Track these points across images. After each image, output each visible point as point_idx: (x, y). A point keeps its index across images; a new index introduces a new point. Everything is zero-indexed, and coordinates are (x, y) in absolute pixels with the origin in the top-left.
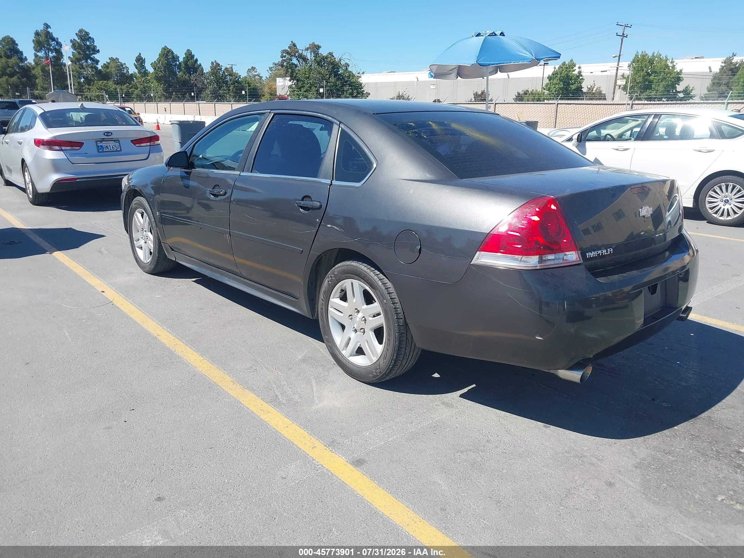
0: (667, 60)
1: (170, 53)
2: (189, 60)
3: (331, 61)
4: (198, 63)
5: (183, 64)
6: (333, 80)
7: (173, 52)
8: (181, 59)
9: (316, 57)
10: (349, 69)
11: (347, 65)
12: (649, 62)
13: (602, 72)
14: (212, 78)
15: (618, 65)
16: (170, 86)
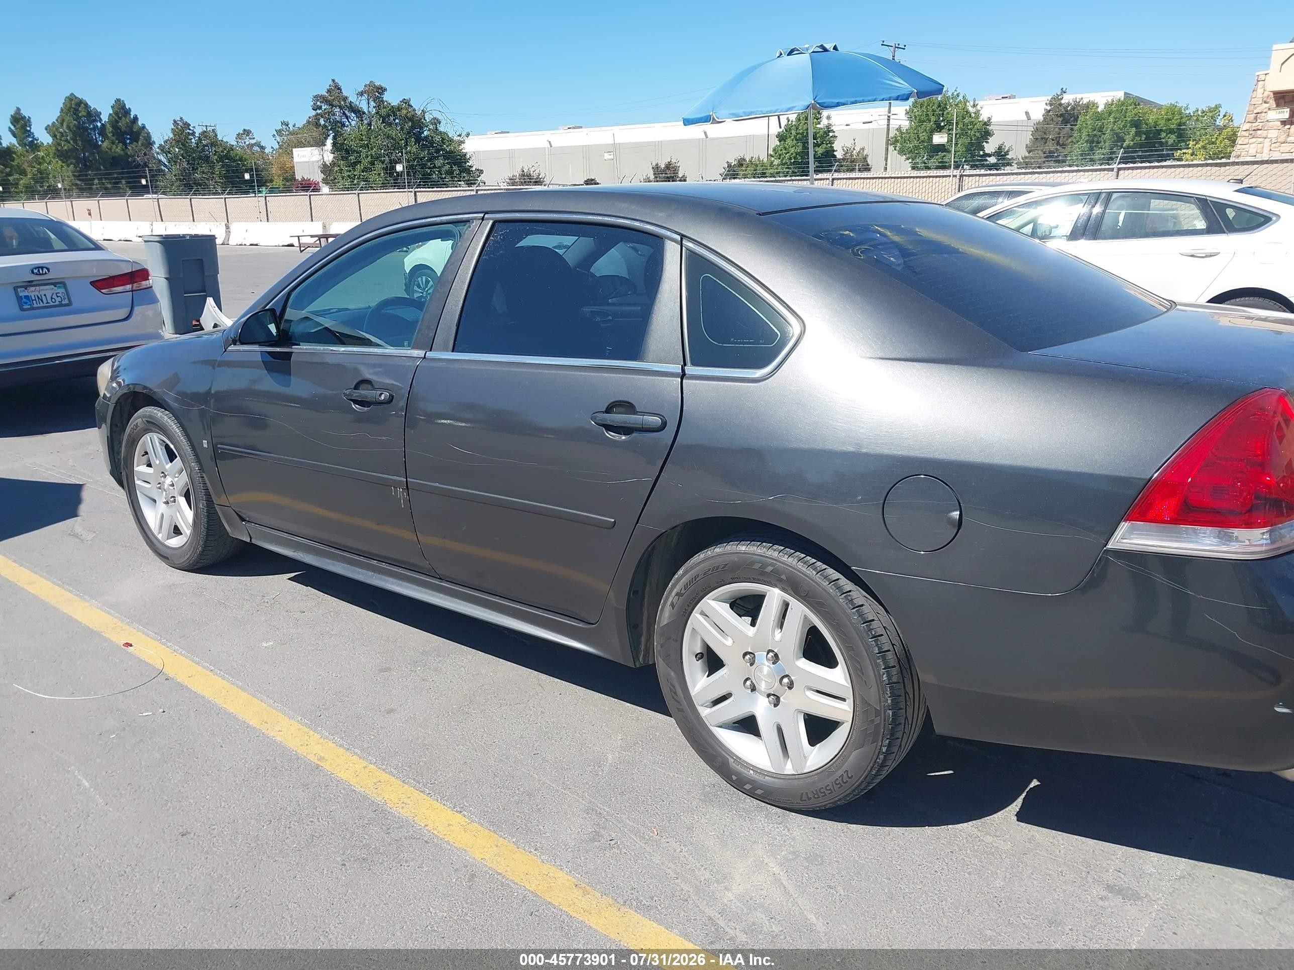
0: (966, 101)
1: (82, 105)
2: (120, 118)
3: (409, 114)
4: (140, 123)
5: (108, 126)
6: (413, 148)
7: (87, 104)
8: (105, 118)
9: (378, 107)
10: (442, 128)
11: (436, 122)
12: (939, 106)
13: (864, 123)
14: (177, 150)
15: (889, 112)
16: (87, 167)
